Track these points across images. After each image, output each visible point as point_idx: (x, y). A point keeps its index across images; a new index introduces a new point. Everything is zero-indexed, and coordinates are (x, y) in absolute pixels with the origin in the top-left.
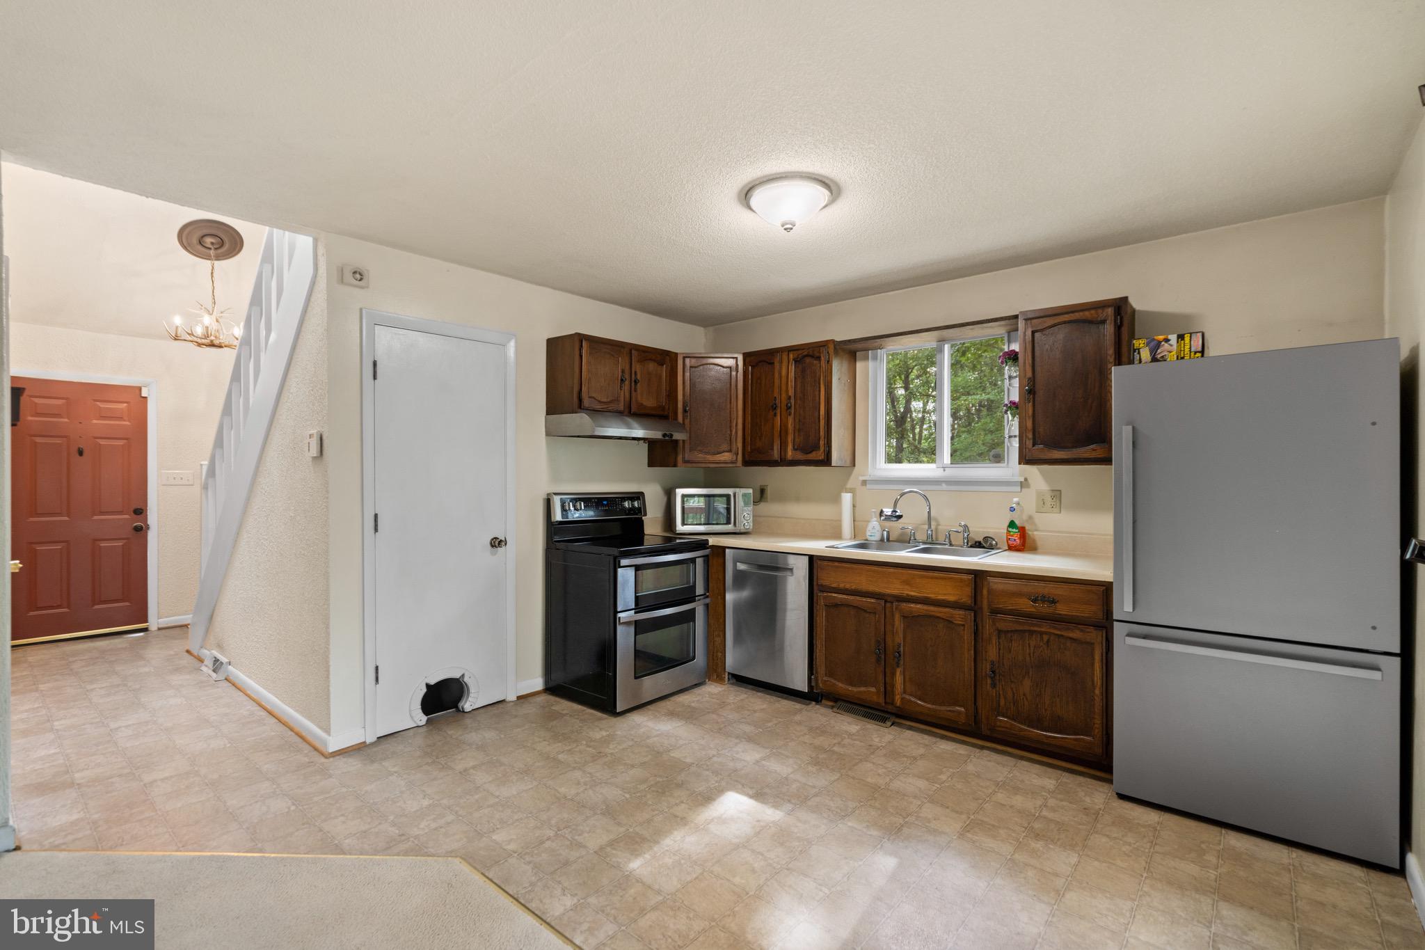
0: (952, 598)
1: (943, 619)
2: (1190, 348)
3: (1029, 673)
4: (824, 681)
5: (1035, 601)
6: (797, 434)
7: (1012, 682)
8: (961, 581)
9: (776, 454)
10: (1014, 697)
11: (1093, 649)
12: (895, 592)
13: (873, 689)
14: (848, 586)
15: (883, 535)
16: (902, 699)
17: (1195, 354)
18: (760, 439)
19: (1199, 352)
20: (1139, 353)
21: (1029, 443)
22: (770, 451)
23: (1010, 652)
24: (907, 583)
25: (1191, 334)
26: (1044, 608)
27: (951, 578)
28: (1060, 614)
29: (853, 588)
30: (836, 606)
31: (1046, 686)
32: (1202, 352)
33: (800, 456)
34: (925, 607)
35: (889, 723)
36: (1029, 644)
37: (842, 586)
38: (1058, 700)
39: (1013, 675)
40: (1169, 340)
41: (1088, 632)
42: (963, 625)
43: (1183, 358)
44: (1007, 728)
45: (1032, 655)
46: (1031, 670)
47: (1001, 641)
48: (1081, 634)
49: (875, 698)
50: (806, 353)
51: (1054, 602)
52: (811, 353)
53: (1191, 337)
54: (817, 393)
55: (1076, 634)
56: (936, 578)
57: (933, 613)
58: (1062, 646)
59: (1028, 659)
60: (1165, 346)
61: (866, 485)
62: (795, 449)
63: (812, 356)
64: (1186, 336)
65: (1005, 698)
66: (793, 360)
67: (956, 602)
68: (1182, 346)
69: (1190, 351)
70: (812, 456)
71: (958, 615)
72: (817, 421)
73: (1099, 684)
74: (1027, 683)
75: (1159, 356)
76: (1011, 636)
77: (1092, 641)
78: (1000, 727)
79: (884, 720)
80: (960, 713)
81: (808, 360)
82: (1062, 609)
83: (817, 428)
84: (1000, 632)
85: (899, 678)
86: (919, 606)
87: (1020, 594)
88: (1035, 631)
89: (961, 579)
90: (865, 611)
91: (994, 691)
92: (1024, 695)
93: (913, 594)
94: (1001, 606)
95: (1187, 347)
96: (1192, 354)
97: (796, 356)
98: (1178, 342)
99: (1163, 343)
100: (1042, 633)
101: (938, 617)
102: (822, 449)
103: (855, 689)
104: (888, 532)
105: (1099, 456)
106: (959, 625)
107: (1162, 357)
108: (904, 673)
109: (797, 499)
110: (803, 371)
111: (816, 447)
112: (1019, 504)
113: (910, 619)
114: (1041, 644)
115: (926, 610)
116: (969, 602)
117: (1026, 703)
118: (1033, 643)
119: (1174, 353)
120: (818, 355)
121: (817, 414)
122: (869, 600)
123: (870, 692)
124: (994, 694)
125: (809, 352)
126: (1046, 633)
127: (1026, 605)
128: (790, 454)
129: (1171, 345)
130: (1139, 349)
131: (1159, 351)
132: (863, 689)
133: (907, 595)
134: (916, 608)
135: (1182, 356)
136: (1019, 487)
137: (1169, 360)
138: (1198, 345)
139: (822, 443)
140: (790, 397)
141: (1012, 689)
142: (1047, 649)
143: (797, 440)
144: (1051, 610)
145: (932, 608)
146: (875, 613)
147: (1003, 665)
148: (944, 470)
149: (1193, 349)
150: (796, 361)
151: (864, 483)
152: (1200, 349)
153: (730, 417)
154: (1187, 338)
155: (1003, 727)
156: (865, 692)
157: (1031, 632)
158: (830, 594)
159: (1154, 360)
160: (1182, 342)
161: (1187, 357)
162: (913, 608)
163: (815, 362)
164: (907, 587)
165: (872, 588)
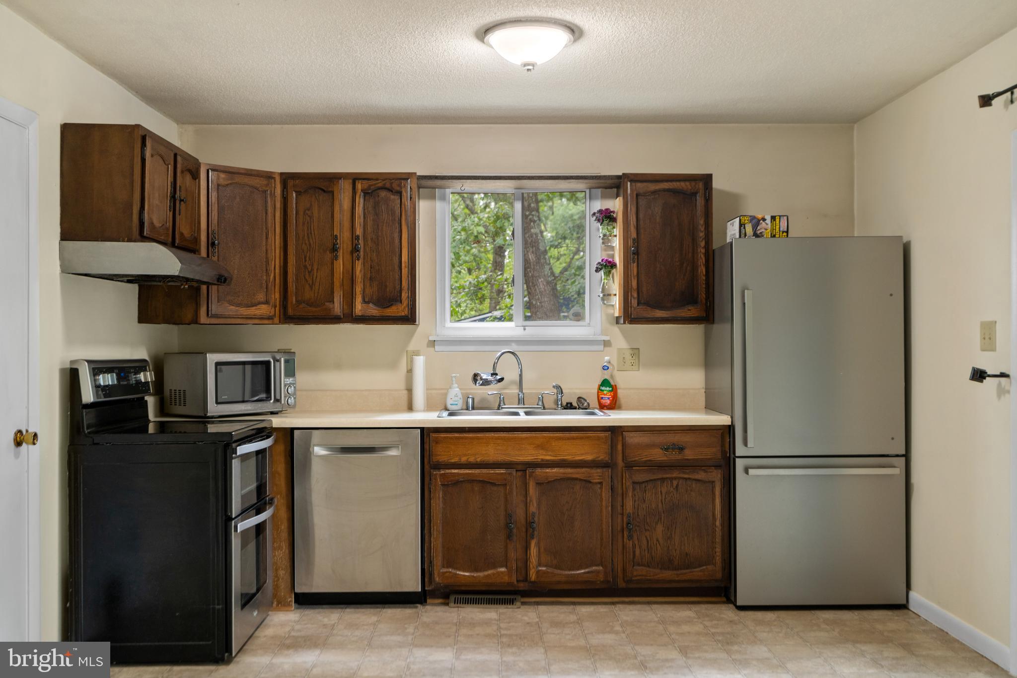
0: (589, 457)
1: (580, 480)
2: (780, 228)
3: (661, 519)
4: (442, 574)
5: (666, 450)
6: (368, 284)
7: (646, 530)
8: (599, 438)
9: (337, 307)
10: (648, 545)
11: (713, 488)
12: (528, 458)
13: (503, 569)
14: (472, 459)
15: (467, 403)
16: (538, 572)
17: (783, 233)
18: (311, 287)
19: (785, 232)
20: (744, 228)
21: (634, 303)
22: (327, 304)
23: (644, 501)
24: (540, 447)
25: (780, 216)
26: (675, 456)
27: (588, 438)
28: (687, 459)
29: (479, 460)
30: (457, 483)
31: (675, 528)
32: (787, 232)
33: (373, 310)
34: (562, 470)
35: (518, 604)
36: (661, 491)
37: (464, 459)
38: (686, 538)
39: (647, 523)
40: (766, 220)
41: (711, 472)
42: (601, 483)
43: (774, 236)
44: (642, 575)
45: (663, 501)
46: (663, 515)
47: (636, 493)
48: (705, 474)
49: (506, 579)
50: (380, 185)
51: (681, 449)
52: (388, 185)
53: (780, 219)
54: (396, 235)
55: (701, 475)
56: (573, 438)
57: (570, 476)
58: (689, 488)
59: (660, 505)
60: (763, 224)
61: (434, 346)
62: (364, 301)
63: (390, 190)
64: (777, 217)
65: (640, 547)
66: (362, 190)
67: (593, 461)
68: (774, 225)
69: (780, 230)
70: (392, 311)
71: (596, 474)
72: (397, 268)
73: (719, 516)
74: (660, 528)
75: (759, 232)
76: (645, 487)
77: (713, 480)
78: (636, 576)
79: (511, 602)
80: (598, 572)
81: (383, 194)
82: (689, 454)
83: (397, 277)
84: (634, 483)
85: (533, 550)
86: (555, 470)
87: (652, 446)
88: (667, 478)
89: (598, 437)
90: (493, 484)
91: (631, 542)
92: (657, 540)
93: (548, 458)
94: (637, 459)
95: (778, 227)
96: (781, 232)
97: (366, 186)
98: (771, 222)
99: (761, 221)
100: (672, 479)
101: (576, 479)
102: (405, 302)
103: (481, 574)
104: (473, 399)
105: (693, 316)
106: (596, 483)
107: (761, 233)
108: (538, 545)
109: (338, 366)
110: (376, 205)
111: (397, 299)
112: (610, 362)
113: (545, 485)
114: (672, 489)
115: (564, 474)
116: (607, 459)
117: (659, 548)
118: (664, 490)
119: (769, 230)
120: (398, 189)
121: (396, 260)
122: (498, 471)
123: (500, 574)
124: (631, 545)
125: (384, 184)
126: (675, 478)
127: (658, 455)
128: (359, 308)
129: (767, 224)
130: (744, 225)
131: (759, 228)
132: (490, 572)
133: (542, 460)
134: (553, 472)
135: (774, 234)
136: (603, 346)
137: (765, 236)
138: (784, 226)
139: (404, 295)
140: (358, 237)
141: (646, 537)
142: (677, 494)
143: (368, 291)
144: (680, 457)
145: (569, 470)
146: (505, 485)
147: (638, 515)
148: (525, 329)
149: (781, 230)
150: (366, 193)
151: (432, 343)
152: (786, 230)
153: (267, 258)
154: (777, 220)
155: (640, 575)
156: (494, 574)
157: (663, 480)
158: (448, 471)
159: (756, 235)
160: (774, 222)
161: (777, 236)
162: (549, 472)
163: (392, 197)
164: (541, 451)
165: (501, 458)
